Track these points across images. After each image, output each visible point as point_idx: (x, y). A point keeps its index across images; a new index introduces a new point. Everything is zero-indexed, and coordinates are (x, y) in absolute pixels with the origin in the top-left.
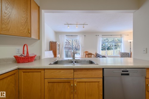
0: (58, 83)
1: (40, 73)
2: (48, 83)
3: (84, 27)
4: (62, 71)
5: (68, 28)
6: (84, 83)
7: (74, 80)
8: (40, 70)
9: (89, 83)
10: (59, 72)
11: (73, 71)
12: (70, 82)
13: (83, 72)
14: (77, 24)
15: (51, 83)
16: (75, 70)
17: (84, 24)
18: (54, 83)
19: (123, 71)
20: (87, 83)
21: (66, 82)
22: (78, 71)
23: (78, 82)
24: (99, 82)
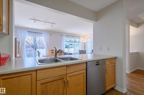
0: (51, 82)
1: (30, 76)
2: (40, 85)
3: (52, 26)
4: (57, 69)
5: (35, 23)
6: (74, 76)
7: (67, 76)
8: (30, 72)
9: (77, 75)
10: (53, 71)
11: (66, 67)
12: (63, 78)
13: (74, 67)
14: (45, 22)
15: (44, 85)
16: (67, 66)
17: (52, 23)
18: (47, 84)
19: (97, 62)
20: (76, 76)
21: (59, 79)
22: (70, 67)
23: (70, 77)
24: (84, 73)
